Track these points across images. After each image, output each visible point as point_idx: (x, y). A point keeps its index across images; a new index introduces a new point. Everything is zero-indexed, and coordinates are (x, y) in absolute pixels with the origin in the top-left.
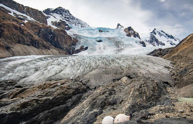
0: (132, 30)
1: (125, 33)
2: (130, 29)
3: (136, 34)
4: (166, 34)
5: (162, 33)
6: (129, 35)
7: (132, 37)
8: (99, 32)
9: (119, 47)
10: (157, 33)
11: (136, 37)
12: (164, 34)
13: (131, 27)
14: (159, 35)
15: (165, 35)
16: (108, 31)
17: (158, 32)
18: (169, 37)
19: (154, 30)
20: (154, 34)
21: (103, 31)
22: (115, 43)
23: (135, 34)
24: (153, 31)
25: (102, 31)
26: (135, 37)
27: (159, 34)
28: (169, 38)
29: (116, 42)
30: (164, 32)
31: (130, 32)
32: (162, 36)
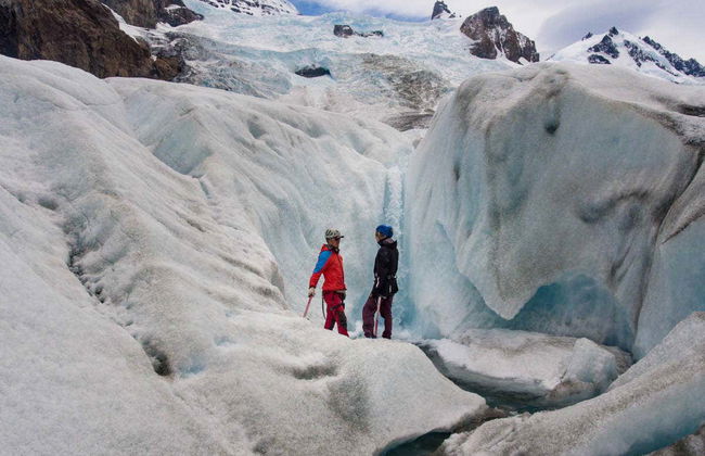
0: (504, 23)
1: (463, 42)
2: (490, 17)
3: (522, 44)
4: (668, 55)
5: (648, 49)
6: (484, 51)
7: (501, 58)
8: (333, 36)
9: (420, 102)
10: (623, 51)
11: (522, 60)
12: (657, 54)
13: (494, 11)
14: (630, 60)
15: (664, 60)
16: (380, 33)
17: (627, 44)
18: (679, 65)
19: (607, 33)
20: (608, 52)
21: (354, 29)
22: (397, 81)
23: (518, 48)
24: (606, 38)
25: (350, 32)
26: (513, 57)
27: (632, 53)
28: (681, 73)
29: (406, 79)
30: (657, 47)
31: (492, 35)
32: (647, 65)
